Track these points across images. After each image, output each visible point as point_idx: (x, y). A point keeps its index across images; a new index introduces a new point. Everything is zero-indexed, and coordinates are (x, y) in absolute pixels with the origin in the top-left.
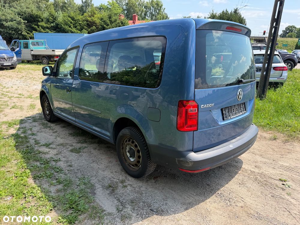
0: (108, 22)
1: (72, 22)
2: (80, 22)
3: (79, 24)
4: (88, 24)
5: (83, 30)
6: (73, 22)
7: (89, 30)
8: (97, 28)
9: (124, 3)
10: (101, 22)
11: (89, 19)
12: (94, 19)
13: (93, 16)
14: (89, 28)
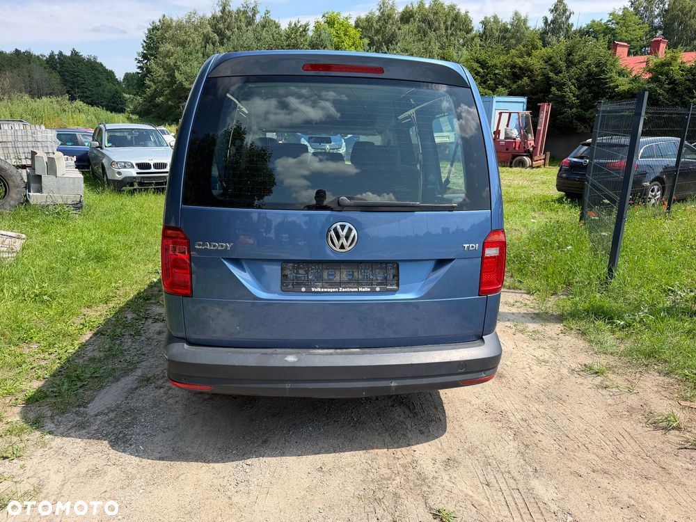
0: (563, 64)
1: (479, 72)
2: (497, 71)
3: (495, 74)
4: (514, 74)
5: (498, 87)
6: (482, 71)
7: (514, 86)
8: (532, 81)
9: (657, 12)
10: (544, 66)
11: (519, 61)
12: (530, 62)
13: (529, 55)
14: (515, 82)
